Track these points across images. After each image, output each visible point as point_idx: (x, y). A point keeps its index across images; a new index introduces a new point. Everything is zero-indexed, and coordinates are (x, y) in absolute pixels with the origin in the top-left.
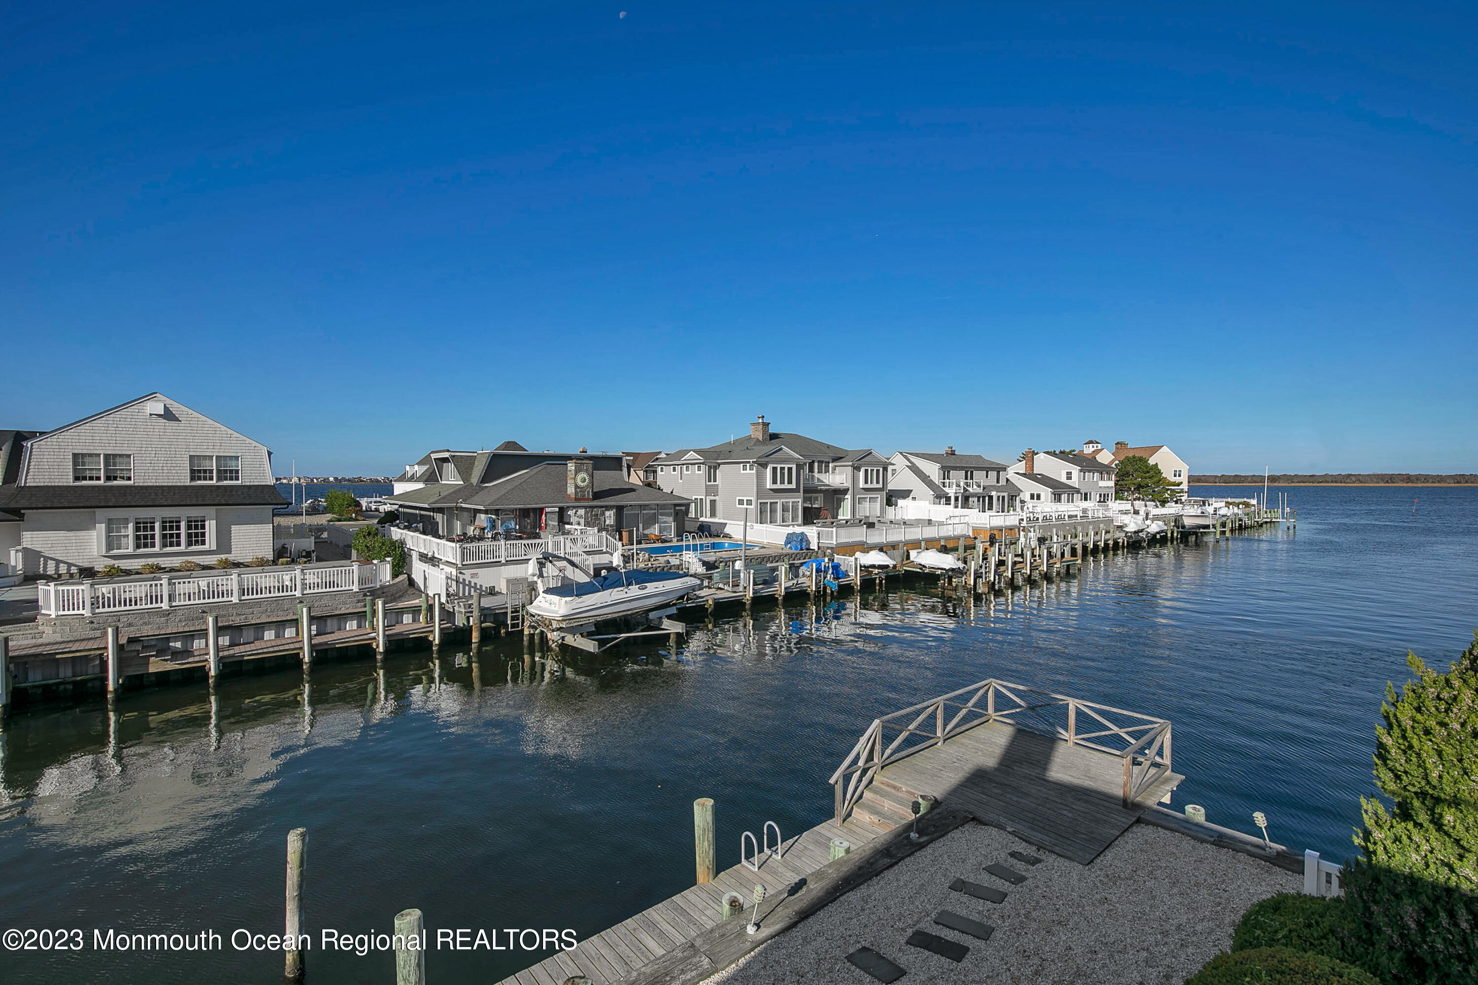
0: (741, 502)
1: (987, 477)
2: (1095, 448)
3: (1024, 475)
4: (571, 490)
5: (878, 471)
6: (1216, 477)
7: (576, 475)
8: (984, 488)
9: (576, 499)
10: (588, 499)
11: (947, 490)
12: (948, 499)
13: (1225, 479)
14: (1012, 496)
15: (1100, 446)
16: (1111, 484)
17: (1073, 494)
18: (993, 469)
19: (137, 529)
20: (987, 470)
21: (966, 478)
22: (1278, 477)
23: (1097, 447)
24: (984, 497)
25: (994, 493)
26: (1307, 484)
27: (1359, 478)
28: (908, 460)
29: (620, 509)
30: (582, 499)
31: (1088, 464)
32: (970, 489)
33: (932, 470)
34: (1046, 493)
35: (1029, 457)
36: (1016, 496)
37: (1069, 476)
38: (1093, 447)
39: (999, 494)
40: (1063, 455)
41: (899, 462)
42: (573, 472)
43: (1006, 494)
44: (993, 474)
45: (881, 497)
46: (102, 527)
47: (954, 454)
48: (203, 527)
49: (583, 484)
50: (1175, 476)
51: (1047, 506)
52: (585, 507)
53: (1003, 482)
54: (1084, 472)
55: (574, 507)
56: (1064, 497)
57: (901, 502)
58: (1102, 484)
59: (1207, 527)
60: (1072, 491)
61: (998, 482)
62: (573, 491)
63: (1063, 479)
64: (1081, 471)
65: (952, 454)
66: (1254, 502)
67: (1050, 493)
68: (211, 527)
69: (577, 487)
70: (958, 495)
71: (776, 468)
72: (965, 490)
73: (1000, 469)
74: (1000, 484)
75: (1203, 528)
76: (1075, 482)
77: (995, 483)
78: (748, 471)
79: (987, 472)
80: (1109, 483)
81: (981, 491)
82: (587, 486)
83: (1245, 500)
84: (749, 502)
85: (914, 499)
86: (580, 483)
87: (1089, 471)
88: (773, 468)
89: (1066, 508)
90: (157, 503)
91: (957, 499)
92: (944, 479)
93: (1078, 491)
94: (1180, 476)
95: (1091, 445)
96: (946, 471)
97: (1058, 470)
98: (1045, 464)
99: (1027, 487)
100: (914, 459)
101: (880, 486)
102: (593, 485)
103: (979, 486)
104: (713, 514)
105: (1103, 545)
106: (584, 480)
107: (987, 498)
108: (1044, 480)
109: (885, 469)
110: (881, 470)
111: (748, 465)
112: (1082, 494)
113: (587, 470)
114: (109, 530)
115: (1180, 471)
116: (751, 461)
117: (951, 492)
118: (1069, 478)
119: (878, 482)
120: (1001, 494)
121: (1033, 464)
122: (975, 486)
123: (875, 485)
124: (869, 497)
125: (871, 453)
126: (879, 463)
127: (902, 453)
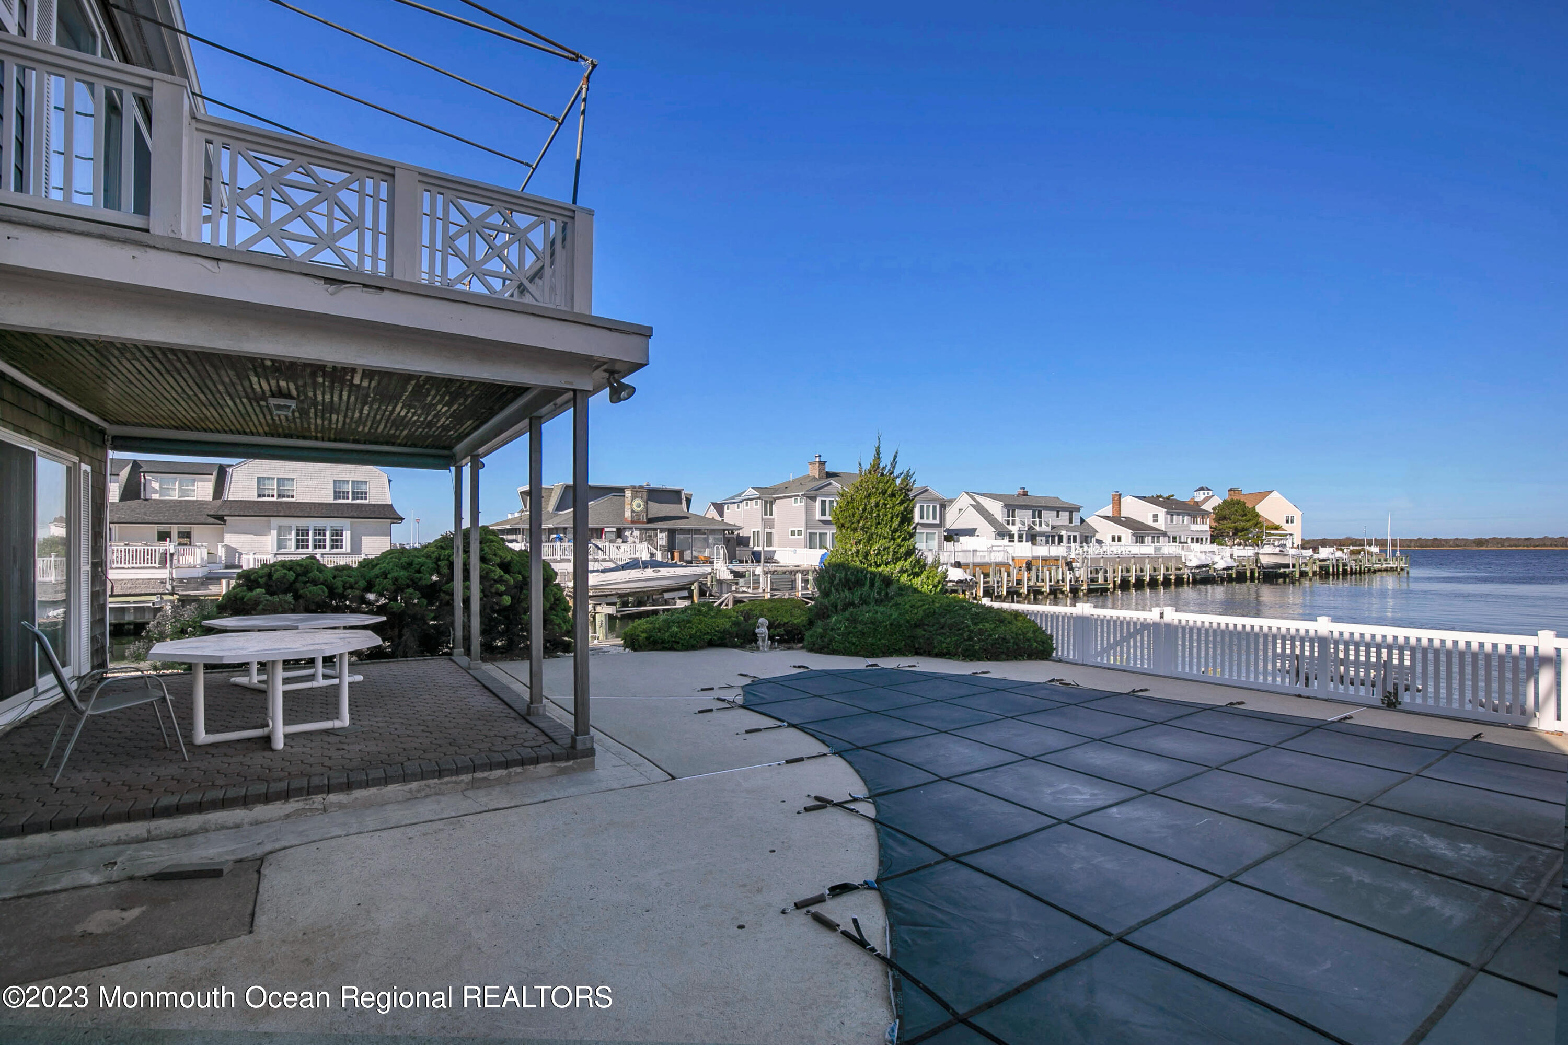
0: (793, 533)
1: (1058, 516)
2: (1206, 495)
3: (1107, 518)
4: (628, 514)
5: (934, 508)
7: (632, 501)
8: (1053, 528)
9: (632, 522)
10: (643, 523)
11: (1010, 527)
12: (1011, 537)
14: (1087, 537)
15: (1211, 493)
16: (1206, 528)
17: (1158, 537)
18: (1064, 509)
19: (298, 534)
20: (1058, 510)
21: (1034, 517)
23: (1208, 493)
24: (1053, 537)
25: (1063, 533)
28: (974, 499)
29: (672, 533)
30: (638, 522)
31: (1193, 511)
32: (1037, 528)
33: (996, 508)
34: (1126, 534)
35: (1117, 500)
36: (1091, 537)
37: (1155, 516)
38: (1204, 494)
39: (1070, 533)
40: (1154, 500)
41: (964, 501)
42: (630, 499)
43: (1078, 534)
44: (1064, 515)
45: (938, 534)
46: (274, 533)
47: (1027, 495)
48: (341, 535)
49: (638, 509)
50: (1287, 522)
51: (1128, 547)
52: (640, 529)
53: (1076, 521)
54: (1172, 515)
55: (631, 529)
56: (1148, 539)
57: (962, 538)
58: (1194, 527)
59: (1287, 566)
60: (1158, 534)
61: (1071, 521)
62: (630, 515)
63: (1150, 522)
64: (1167, 513)
65: (1024, 495)
67: (1130, 535)
68: (347, 536)
69: (633, 511)
70: (1022, 532)
71: (825, 501)
72: (1030, 528)
73: (1072, 510)
74: (1073, 524)
75: (1284, 568)
76: (1161, 525)
77: (1067, 523)
78: (799, 504)
79: (1058, 512)
80: (1204, 527)
81: (1050, 530)
82: (642, 511)
84: (800, 533)
85: (978, 536)
86: (636, 508)
87: (1178, 514)
88: (822, 501)
89: (1147, 549)
90: (311, 515)
91: (1020, 537)
92: (1009, 516)
93: (1165, 534)
94: (1292, 522)
95: (1201, 492)
96: (1011, 509)
97: (1144, 513)
98: (1133, 508)
99: (1105, 530)
100: (980, 499)
101: (937, 521)
102: (647, 510)
103: (1048, 525)
104: (769, 543)
105: (1162, 580)
106: (639, 506)
107: (1057, 538)
108: (1129, 523)
109: (943, 506)
110: (938, 507)
111: (799, 498)
112: (1169, 537)
113: (642, 497)
114: (279, 535)
115: (1293, 517)
116: (800, 494)
117: (1014, 529)
118: (1156, 521)
119: (934, 518)
120: (1073, 534)
121: (1120, 507)
122: (1043, 525)
123: (931, 521)
124: (925, 531)
125: (927, 490)
126: (935, 499)
127: (967, 493)
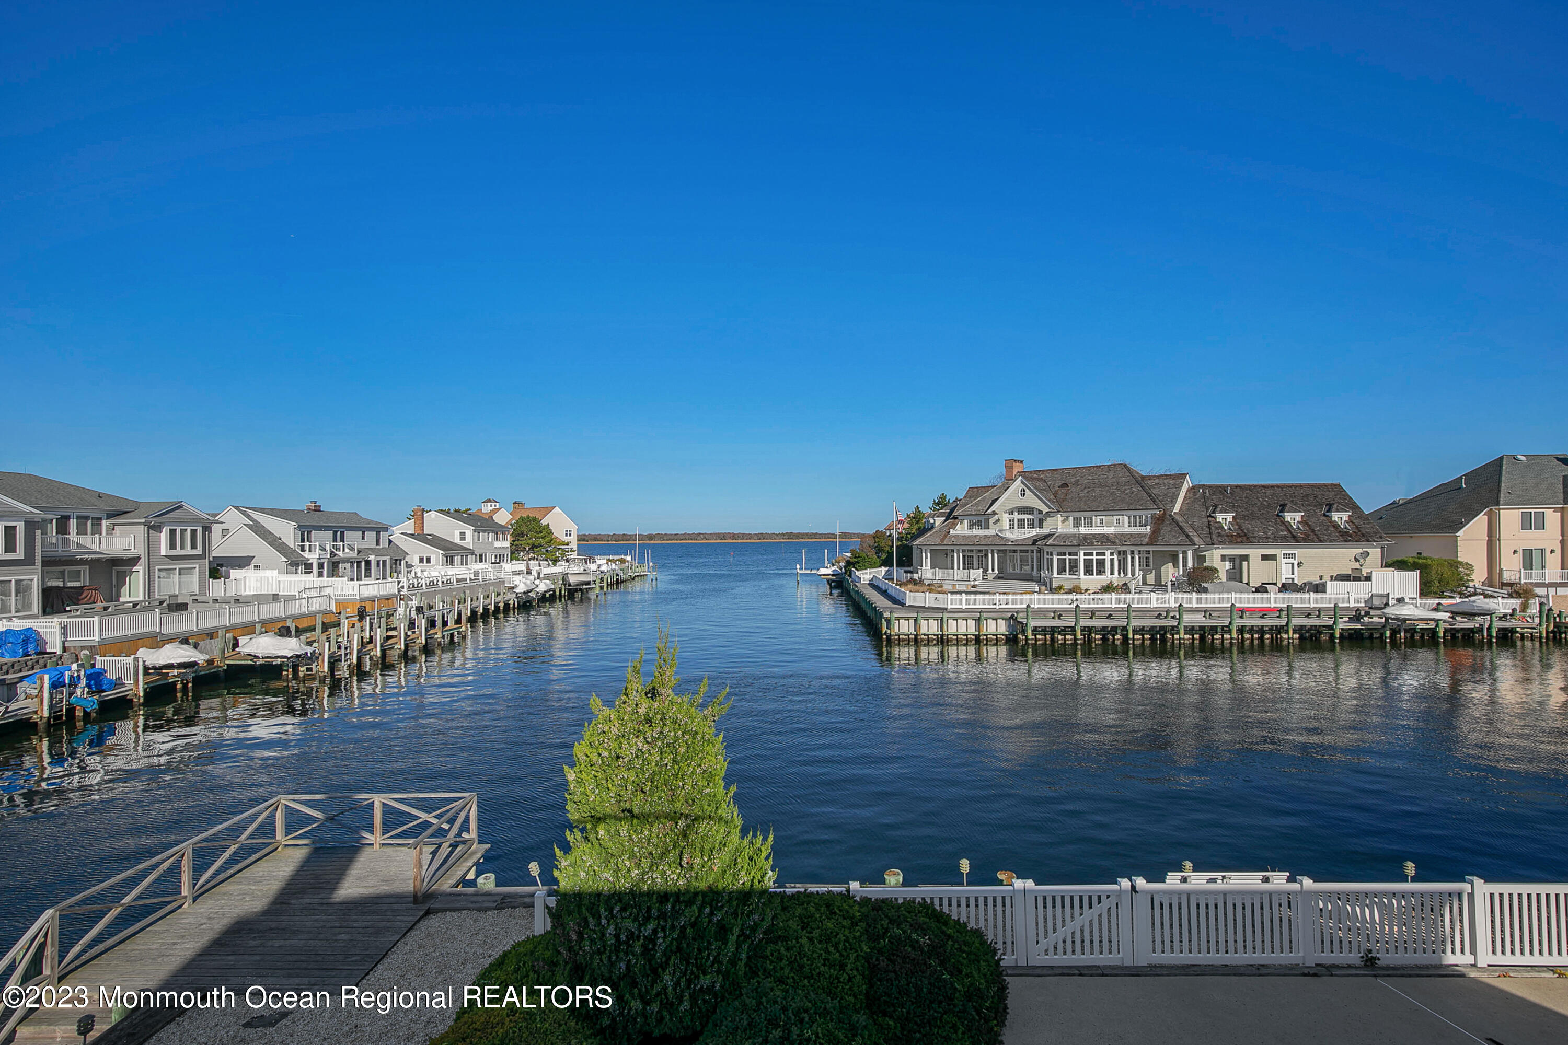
1: (363, 538)
2: (493, 507)
3: (412, 536)
5: (194, 532)
6: (609, 535)
8: (359, 552)
11: (306, 555)
12: (308, 566)
13: (615, 537)
14: (396, 560)
15: (498, 505)
16: (507, 544)
17: (467, 556)
18: (371, 529)
20: (363, 530)
21: (335, 540)
22: (654, 535)
23: (495, 506)
24: (359, 563)
25: (372, 558)
26: (673, 542)
27: (705, 536)
28: (249, 517)
31: (483, 524)
32: (340, 554)
33: (286, 531)
34: (437, 555)
35: (419, 515)
36: (401, 560)
37: (463, 535)
38: (491, 506)
39: (379, 558)
40: (458, 514)
41: (232, 518)
43: (387, 558)
44: (371, 536)
45: (198, 570)
47: (320, 511)
50: (566, 535)
51: (438, 571)
53: (384, 544)
54: (479, 533)
56: (457, 559)
57: (235, 573)
58: (497, 544)
59: (588, 583)
60: (466, 553)
61: (378, 544)
63: (457, 540)
64: (475, 531)
65: (316, 511)
66: (629, 558)
67: (441, 556)
70: (322, 561)
72: (333, 555)
73: (379, 529)
74: (381, 547)
75: (586, 585)
76: (469, 542)
77: (374, 546)
79: (363, 532)
80: (504, 544)
81: (355, 555)
83: (623, 556)
85: (257, 567)
87: (484, 531)
89: (457, 571)
91: (321, 566)
92: (303, 541)
93: (472, 553)
94: (570, 535)
95: (489, 504)
96: (305, 532)
97: (451, 530)
98: (435, 524)
99: (414, 550)
100: (256, 517)
101: (199, 551)
103: (352, 549)
105: (493, 609)
107: (363, 564)
108: (436, 542)
109: (207, 529)
110: (200, 530)
112: (476, 556)
115: (570, 531)
117: (313, 557)
118: (463, 538)
119: (194, 546)
120: (381, 558)
121: (423, 523)
122: (347, 550)
123: (188, 551)
124: (177, 567)
125: (181, 507)
126: (195, 520)
127: (237, 508)
